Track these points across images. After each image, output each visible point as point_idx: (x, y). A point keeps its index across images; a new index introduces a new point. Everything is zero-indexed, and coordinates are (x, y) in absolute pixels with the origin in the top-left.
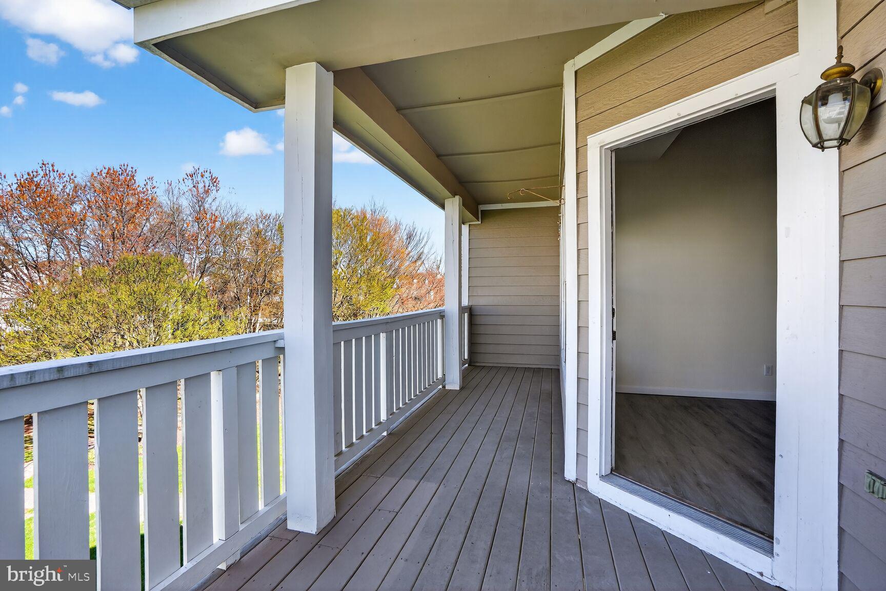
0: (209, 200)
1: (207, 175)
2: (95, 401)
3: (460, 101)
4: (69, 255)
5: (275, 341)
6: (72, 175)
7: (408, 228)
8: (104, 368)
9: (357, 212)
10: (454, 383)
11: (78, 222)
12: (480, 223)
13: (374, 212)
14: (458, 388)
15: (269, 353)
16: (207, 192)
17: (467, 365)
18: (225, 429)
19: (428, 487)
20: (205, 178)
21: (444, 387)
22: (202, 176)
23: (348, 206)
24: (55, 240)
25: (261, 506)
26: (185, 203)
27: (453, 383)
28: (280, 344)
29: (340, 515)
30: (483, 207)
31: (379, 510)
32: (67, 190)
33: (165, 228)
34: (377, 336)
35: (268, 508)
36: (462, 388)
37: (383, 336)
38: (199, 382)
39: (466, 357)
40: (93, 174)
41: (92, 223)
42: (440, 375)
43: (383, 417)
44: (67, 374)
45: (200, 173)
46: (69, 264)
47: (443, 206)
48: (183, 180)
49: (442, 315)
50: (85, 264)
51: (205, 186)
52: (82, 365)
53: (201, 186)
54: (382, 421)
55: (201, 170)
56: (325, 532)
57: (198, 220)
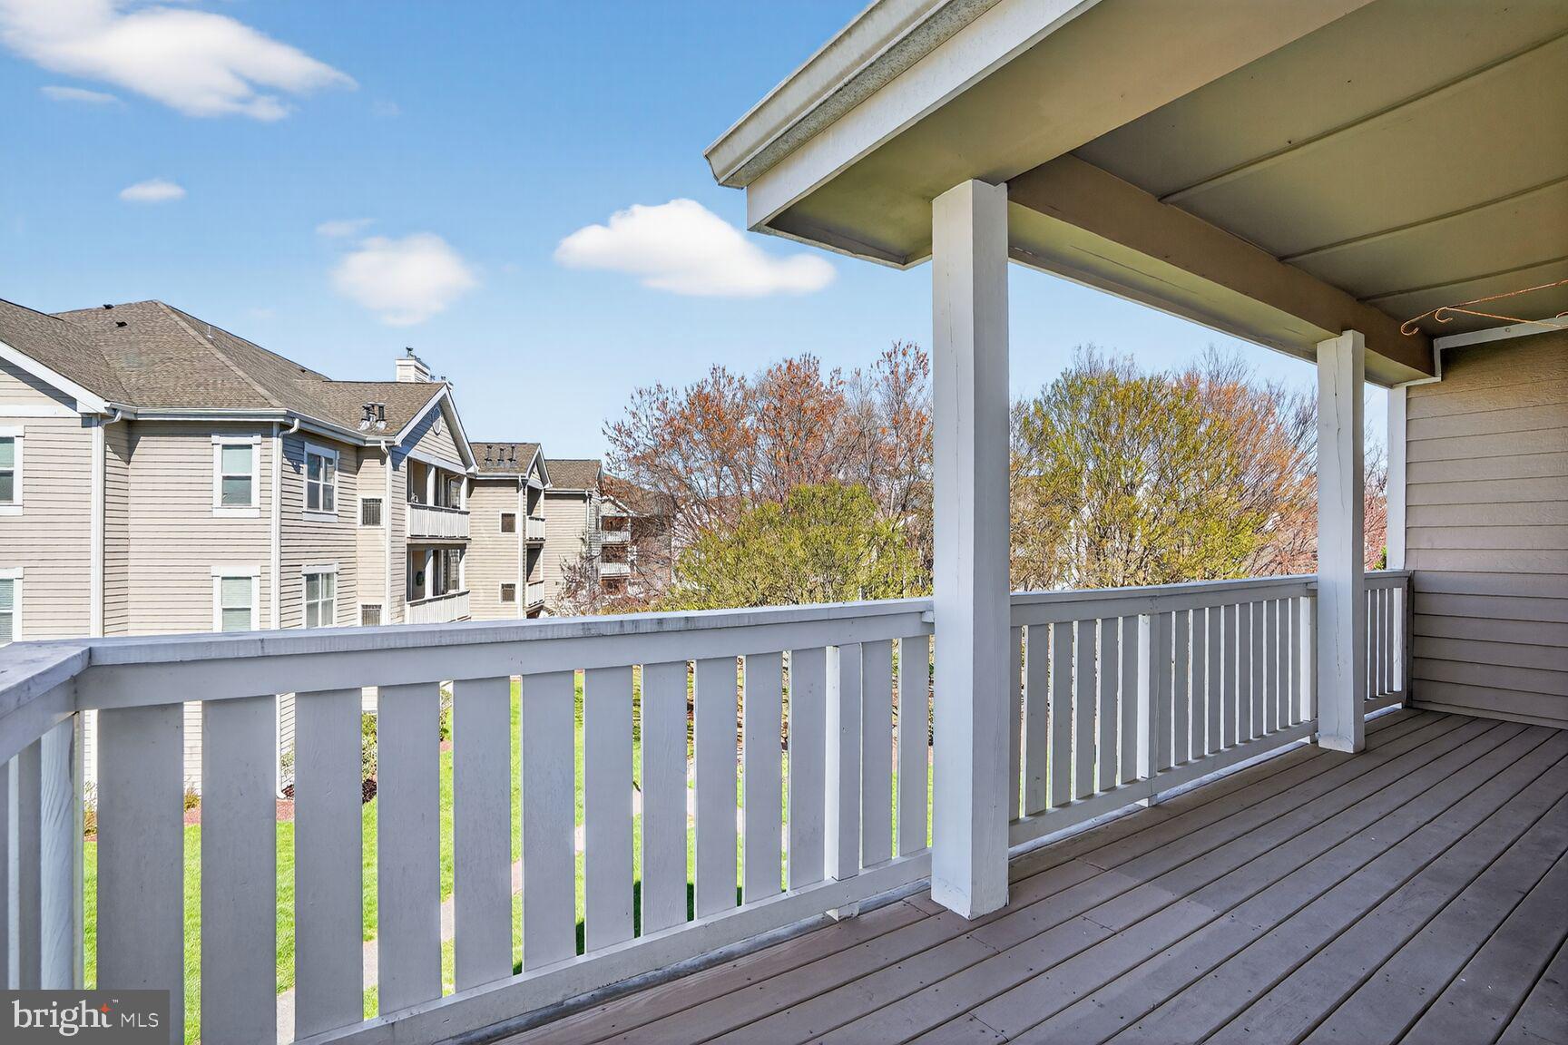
0: (913, 390)
1: (912, 351)
2: (695, 661)
3: (1293, 146)
4: (740, 487)
5: (921, 613)
6: (743, 379)
7: (1298, 401)
8: (701, 625)
9: (1179, 381)
10: (1341, 737)
11: (748, 441)
12: (1439, 379)
13: (1214, 377)
14: (1349, 748)
15: (912, 629)
16: (910, 377)
17: (1399, 706)
18: (842, 729)
19: (1197, 912)
20: (908, 356)
21: (1315, 742)
22: (904, 355)
23: (1159, 370)
24: (725, 468)
25: (895, 855)
26: (878, 399)
27: (1337, 736)
28: (928, 618)
29: (1014, 907)
30: (1441, 344)
31: (1085, 919)
32: (736, 400)
33: (852, 439)
34: (1131, 620)
35: (905, 859)
36: (1361, 752)
37: (1143, 624)
38: (810, 657)
39: (1397, 687)
40: (770, 371)
41: (764, 442)
42: (1305, 715)
43: (1142, 771)
44: (666, 627)
45: (901, 350)
46: (739, 499)
47: (1312, 356)
48: (878, 363)
49: (1311, 590)
50: (756, 498)
51: (907, 370)
52: (680, 619)
53: (902, 369)
54: (1138, 777)
55: (904, 345)
56: (983, 922)
57: (896, 425)
